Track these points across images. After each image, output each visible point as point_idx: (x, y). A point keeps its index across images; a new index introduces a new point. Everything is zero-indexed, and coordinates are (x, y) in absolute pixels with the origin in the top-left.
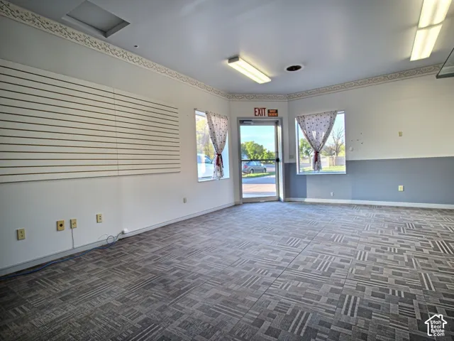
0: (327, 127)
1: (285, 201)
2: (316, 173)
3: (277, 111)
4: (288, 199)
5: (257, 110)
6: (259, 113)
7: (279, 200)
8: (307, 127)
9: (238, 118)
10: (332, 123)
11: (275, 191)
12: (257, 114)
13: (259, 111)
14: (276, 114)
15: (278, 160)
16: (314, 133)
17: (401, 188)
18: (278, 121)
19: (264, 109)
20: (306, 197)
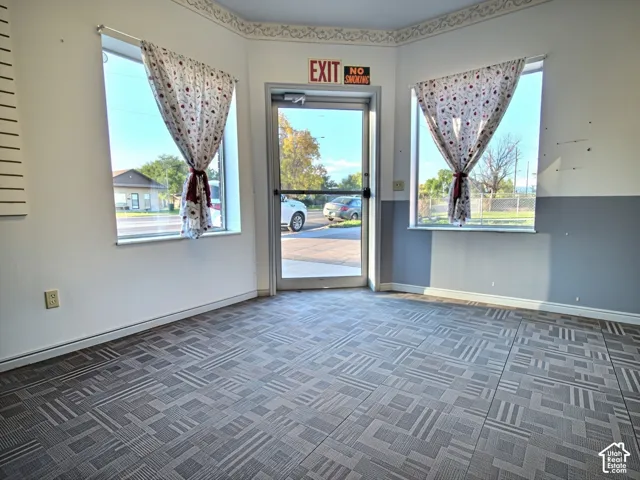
0: (493, 106)
1: (378, 291)
2: (457, 226)
3: (367, 71)
4: (386, 286)
5: (316, 66)
6: (322, 73)
7: (367, 286)
8: (438, 109)
9: (267, 84)
10: (506, 96)
12: (317, 75)
13: (322, 69)
14: (364, 79)
15: (367, 194)
16: (456, 125)
18: (370, 99)
19: (336, 64)
20: (428, 284)
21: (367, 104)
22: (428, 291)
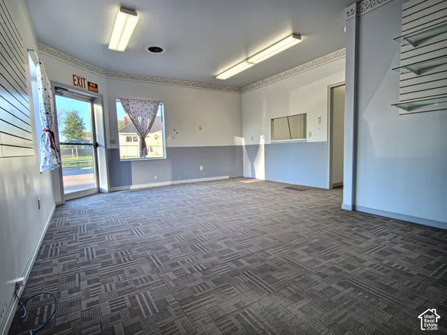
0: (151, 115)
1: (110, 192)
2: (141, 159)
3: (97, 86)
5: (76, 78)
6: (79, 83)
7: (99, 191)
8: (132, 111)
11: (95, 181)
12: (76, 83)
13: (79, 80)
14: (96, 90)
15: (96, 145)
16: (140, 119)
17: (201, 168)
18: (94, 98)
19: (84, 79)
20: (131, 184)
21: (92, 100)
22: (132, 187)
